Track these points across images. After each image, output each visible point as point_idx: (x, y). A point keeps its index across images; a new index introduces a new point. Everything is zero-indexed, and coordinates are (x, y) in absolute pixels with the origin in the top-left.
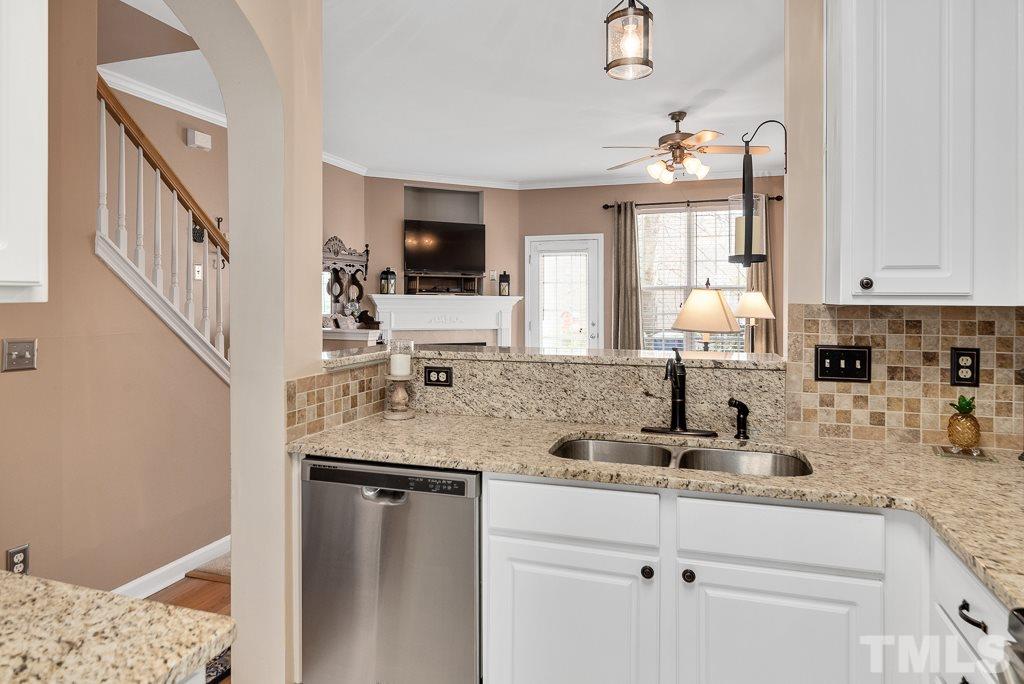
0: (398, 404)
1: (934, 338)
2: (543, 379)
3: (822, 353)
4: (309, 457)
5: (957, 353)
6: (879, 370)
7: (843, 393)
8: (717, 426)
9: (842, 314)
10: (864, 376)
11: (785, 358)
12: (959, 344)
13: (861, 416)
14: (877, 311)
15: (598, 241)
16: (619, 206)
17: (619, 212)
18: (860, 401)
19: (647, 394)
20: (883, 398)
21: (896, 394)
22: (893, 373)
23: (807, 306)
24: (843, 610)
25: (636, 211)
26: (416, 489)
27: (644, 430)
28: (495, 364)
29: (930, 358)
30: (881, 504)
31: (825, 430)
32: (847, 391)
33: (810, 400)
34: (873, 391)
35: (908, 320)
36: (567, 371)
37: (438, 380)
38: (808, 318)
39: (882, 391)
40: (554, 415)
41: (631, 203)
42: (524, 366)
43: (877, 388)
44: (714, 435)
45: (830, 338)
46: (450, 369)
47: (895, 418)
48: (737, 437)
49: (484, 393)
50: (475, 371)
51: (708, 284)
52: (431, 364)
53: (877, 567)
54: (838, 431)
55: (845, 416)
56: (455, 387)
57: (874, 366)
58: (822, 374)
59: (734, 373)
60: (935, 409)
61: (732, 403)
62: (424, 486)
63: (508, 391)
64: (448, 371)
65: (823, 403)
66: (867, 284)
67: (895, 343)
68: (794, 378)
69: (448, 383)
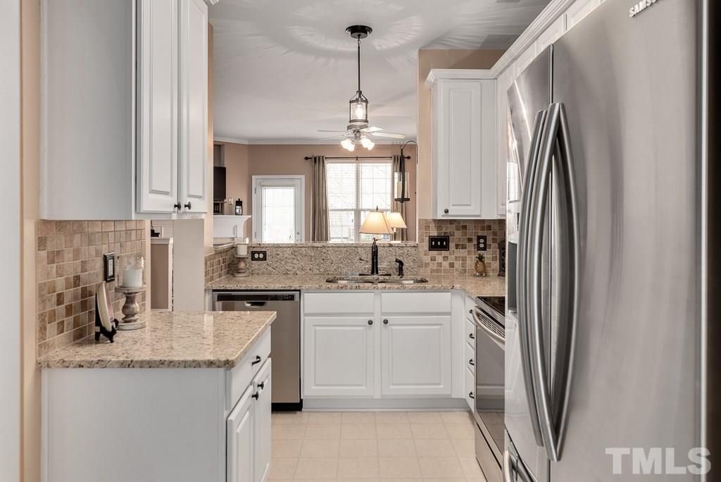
0: (242, 269)
1: (471, 232)
2: (313, 255)
3: (432, 239)
4: (214, 291)
5: (479, 238)
6: (452, 245)
7: (439, 256)
8: (391, 272)
9: (439, 223)
10: (446, 248)
11: (417, 242)
12: (480, 235)
13: (446, 264)
14: (451, 222)
15: (301, 180)
16: (315, 158)
17: (315, 161)
18: (445, 258)
19: (361, 259)
20: (453, 256)
21: (458, 255)
22: (457, 246)
23: (426, 220)
24: (438, 327)
25: (325, 161)
26: (271, 300)
27: (360, 275)
28: (289, 249)
29: (470, 240)
30: (450, 288)
31: (432, 271)
32: (441, 254)
33: (427, 259)
34: (450, 254)
35: (462, 225)
36: (324, 250)
37: (259, 258)
38: (425, 225)
39: (454, 254)
40: (318, 271)
41: (323, 157)
42: (304, 249)
43: (451, 252)
44: (390, 275)
45: (434, 233)
46: (265, 252)
47: (458, 264)
48: (399, 275)
49: (283, 263)
50: (278, 253)
51: (377, 209)
52: (255, 250)
53: (449, 310)
54: (438, 271)
55: (440, 264)
56: (268, 261)
57: (450, 244)
58: (432, 248)
59: (397, 249)
60: (472, 260)
61: (397, 261)
62: (275, 298)
63: (295, 261)
64: (264, 253)
65: (432, 260)
66: (447, 211)
67: (458, 234)
68: (421, 250)
69: (264, 259)
